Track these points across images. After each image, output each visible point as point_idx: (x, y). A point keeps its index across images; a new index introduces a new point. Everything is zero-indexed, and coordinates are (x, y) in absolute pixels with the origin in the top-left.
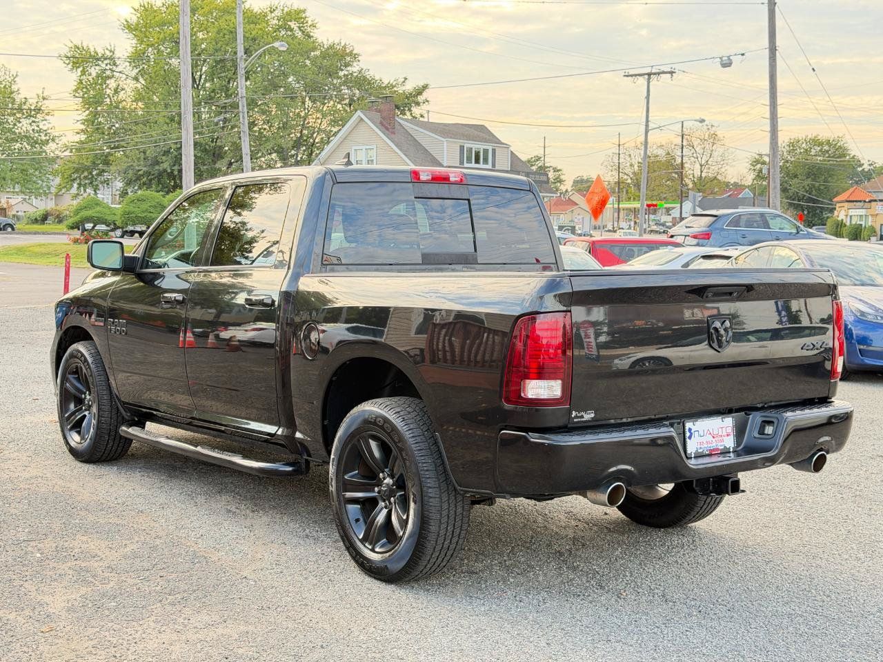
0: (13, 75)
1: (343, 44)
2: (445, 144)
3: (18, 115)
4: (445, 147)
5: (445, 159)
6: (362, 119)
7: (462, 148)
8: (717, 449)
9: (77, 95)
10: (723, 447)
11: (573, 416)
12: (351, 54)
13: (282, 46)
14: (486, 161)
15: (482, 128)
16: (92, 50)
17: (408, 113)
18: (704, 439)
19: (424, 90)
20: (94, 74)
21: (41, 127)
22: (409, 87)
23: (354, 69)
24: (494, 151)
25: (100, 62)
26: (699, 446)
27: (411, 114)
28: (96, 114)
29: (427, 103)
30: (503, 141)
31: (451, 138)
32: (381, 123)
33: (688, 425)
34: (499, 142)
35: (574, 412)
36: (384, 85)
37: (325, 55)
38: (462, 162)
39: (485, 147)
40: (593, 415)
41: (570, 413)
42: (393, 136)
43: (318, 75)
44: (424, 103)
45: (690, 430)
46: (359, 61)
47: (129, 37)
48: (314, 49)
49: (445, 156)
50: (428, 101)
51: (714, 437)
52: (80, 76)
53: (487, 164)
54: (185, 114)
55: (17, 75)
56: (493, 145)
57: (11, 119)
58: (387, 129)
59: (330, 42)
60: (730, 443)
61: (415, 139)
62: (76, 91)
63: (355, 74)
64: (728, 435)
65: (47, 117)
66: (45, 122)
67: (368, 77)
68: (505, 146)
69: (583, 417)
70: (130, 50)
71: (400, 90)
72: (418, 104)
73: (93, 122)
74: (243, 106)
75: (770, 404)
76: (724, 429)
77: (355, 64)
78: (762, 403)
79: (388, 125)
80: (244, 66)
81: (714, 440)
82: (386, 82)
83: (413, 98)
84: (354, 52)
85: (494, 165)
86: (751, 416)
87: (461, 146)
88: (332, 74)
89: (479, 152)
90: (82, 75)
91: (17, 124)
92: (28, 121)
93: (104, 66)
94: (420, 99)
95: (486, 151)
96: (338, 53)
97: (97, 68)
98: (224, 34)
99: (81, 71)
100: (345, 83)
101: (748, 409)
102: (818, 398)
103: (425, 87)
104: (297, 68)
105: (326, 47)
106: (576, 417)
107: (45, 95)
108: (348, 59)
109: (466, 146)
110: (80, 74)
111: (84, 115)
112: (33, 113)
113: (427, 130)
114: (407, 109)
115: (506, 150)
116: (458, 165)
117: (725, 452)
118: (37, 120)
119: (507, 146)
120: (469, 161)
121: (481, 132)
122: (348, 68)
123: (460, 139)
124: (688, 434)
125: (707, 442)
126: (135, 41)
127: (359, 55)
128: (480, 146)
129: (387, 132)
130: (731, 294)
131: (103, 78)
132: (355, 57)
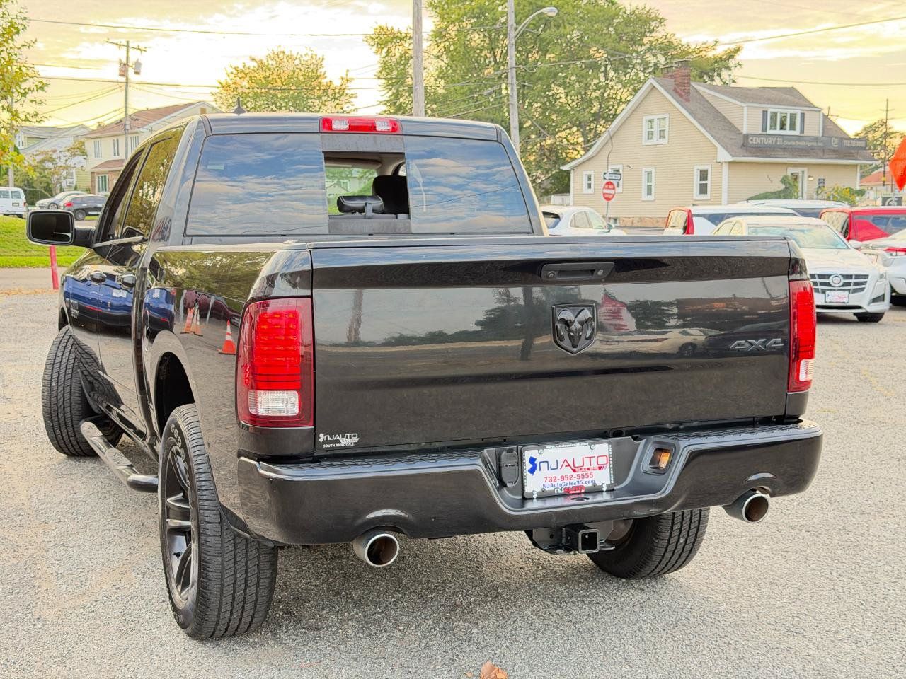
0: (319, 59)
1: (647, 9)
2: (745, 109)
3: (324, 99)
4: (745, 113)
5: (745, 126)
6: (654, 87)
7: (765, 113)
8: (581, 488)
9: (381, 76)
10: (591, 485)
11: (321, 440)
12: (656, 18)
13: (551, 11)
14: (793, 127)
15: (791, 91)
16: (396, 31)
17: (717, 79)
18: (558, 473)
19: (735, 53)
20: (398, 55)
21: (344, 109)
22: (720, 51)
23: (659, 34)
24: (803, 115)
25: (403, 42)
26: (548, 483)
27: (721, 80)
28: (397, 95)
29: (739, 67)
30: (816, 105)
31: (753, 102)
32: (675, 90)
33: (529, 454)
34: (810, 105)
35: (321, 435)
36: (690, 50)
37: (627, 22)
38: (764, 129)
39: (793, 112)
40: (356, 440)
41: (316, 437)
42: (687, 103)
43: (619, 43)
44: (736, 67)
45: (532, 460)
46: (665, 25)
47: (433, 15)
48: (616, 15)
49: (745, 123)
50: (740, 65)
51: (574, 471)
52: (385, 57)
53: (794, 129)
54: (416, 86)
55: (323, 59)
56: (801, 108)
57: (317, 102)
58: (681, 96)
59: (633, 7)
60: (603, 478)
61: (712, 106)
62: (381, 72)
63: (660, 40)
64: (600, 468)
65: (351, 100)
66: (348, 104)
67: (674, 42)
68: (816, 109)
69: (340, 442)
70: (434, 28)
71: (711, 54)
72: (728, 68)
73: (395, 103)
74: (512, 78)
75: (688, 425)
76: (594, 460)
77: (660, 29)
78: (675, 422)
79: (682, 91)
80: (514, 35)
81: (575, 474)
82: (693, 47)
83: (721, 63)
84: (660, 17)
85: (802, 131)
86: (643, 442)
87: (763, 111)
88: (635, 41)
89: (785, 117)
90: (387, 56)
91: (323, 106)
92: (333, 104)
93: (407, 45)
94: (731, 63)
95: (793, 117)
96: (641, 18)
97: (400, 48)
98: (525, 6)
99: (386, 52)
100: (649, 50)
101: (638, 433)
102: (776, 417)
103: (737, 50)
104: (597, 37)
105: (628, 12)
106: (326, 441)
107: (348, 77)
108: (653, 24)
109: (770, 111)
110: (384, 55)
111: (388, 95)
112: (338, 95)
113: (728, 96)
114: (716, 74)
115: (817, 113)
116: (760, 132)
117: (596, 491)
118: (340, 103)
119: (819, 110)
120: (773, 127)
121: (791, 95)
122: (653, 34)
123: (764, 103)
124: (528, 466)
125: (563, 478)
126: (438, 19)
127: (665, 19)
128: (789, 111)
129: (680, 99)
130: (592, 272)
131: (405, 58)
132: (661, 21)
